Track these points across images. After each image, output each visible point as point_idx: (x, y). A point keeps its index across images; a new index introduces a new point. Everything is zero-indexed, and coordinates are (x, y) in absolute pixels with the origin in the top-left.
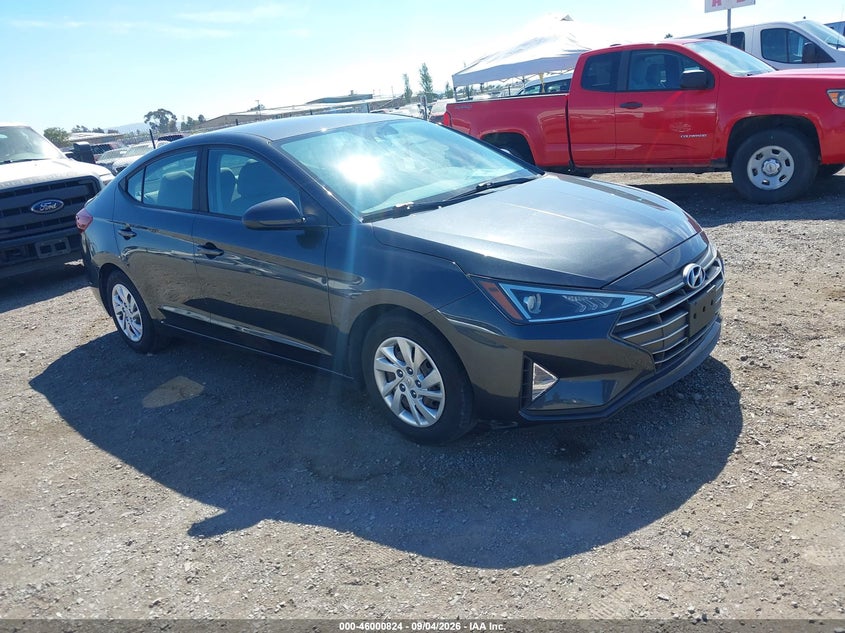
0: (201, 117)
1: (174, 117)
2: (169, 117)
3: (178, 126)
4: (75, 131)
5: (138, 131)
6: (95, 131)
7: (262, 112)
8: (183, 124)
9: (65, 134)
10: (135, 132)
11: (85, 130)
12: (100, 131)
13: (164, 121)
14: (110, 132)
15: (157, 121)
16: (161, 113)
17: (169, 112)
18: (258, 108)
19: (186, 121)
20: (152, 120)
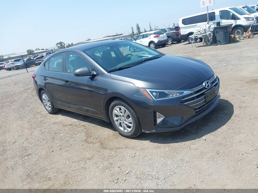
0: (72, 44)
1: (64, 44)
2: (63, 44)
3: (65, 46)
4: (36, 50)
5: (54, 49)
6: (42, 50)
7: (89, 41)
8: (67, 46)
9: (33, 51)
10: (53, 49)
11: (39, 50)
12: (43, 49)
13: (62, 45)
14: (46, 49)
15: (60, 46)
16: (61, 43)
17: (63, 43)
18: (88, 40)
19: (68, 45)
20: (58, 45)
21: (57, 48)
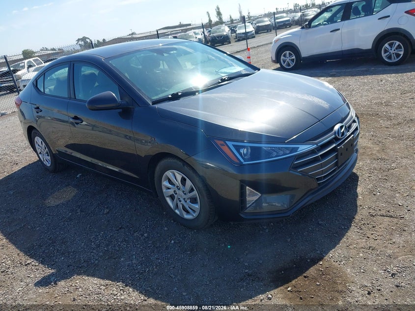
0: (104, 40)
1: (91, 41)
2: (88, 41)
7: (134, 36)
8: (95, 44)
11: (47, 49)
13: (86, 43)
14: (59, 49)
15: (82, 43)
16: (84, 39)
18: (133, 34)
20: (80, 43)
21: (78, 47)
